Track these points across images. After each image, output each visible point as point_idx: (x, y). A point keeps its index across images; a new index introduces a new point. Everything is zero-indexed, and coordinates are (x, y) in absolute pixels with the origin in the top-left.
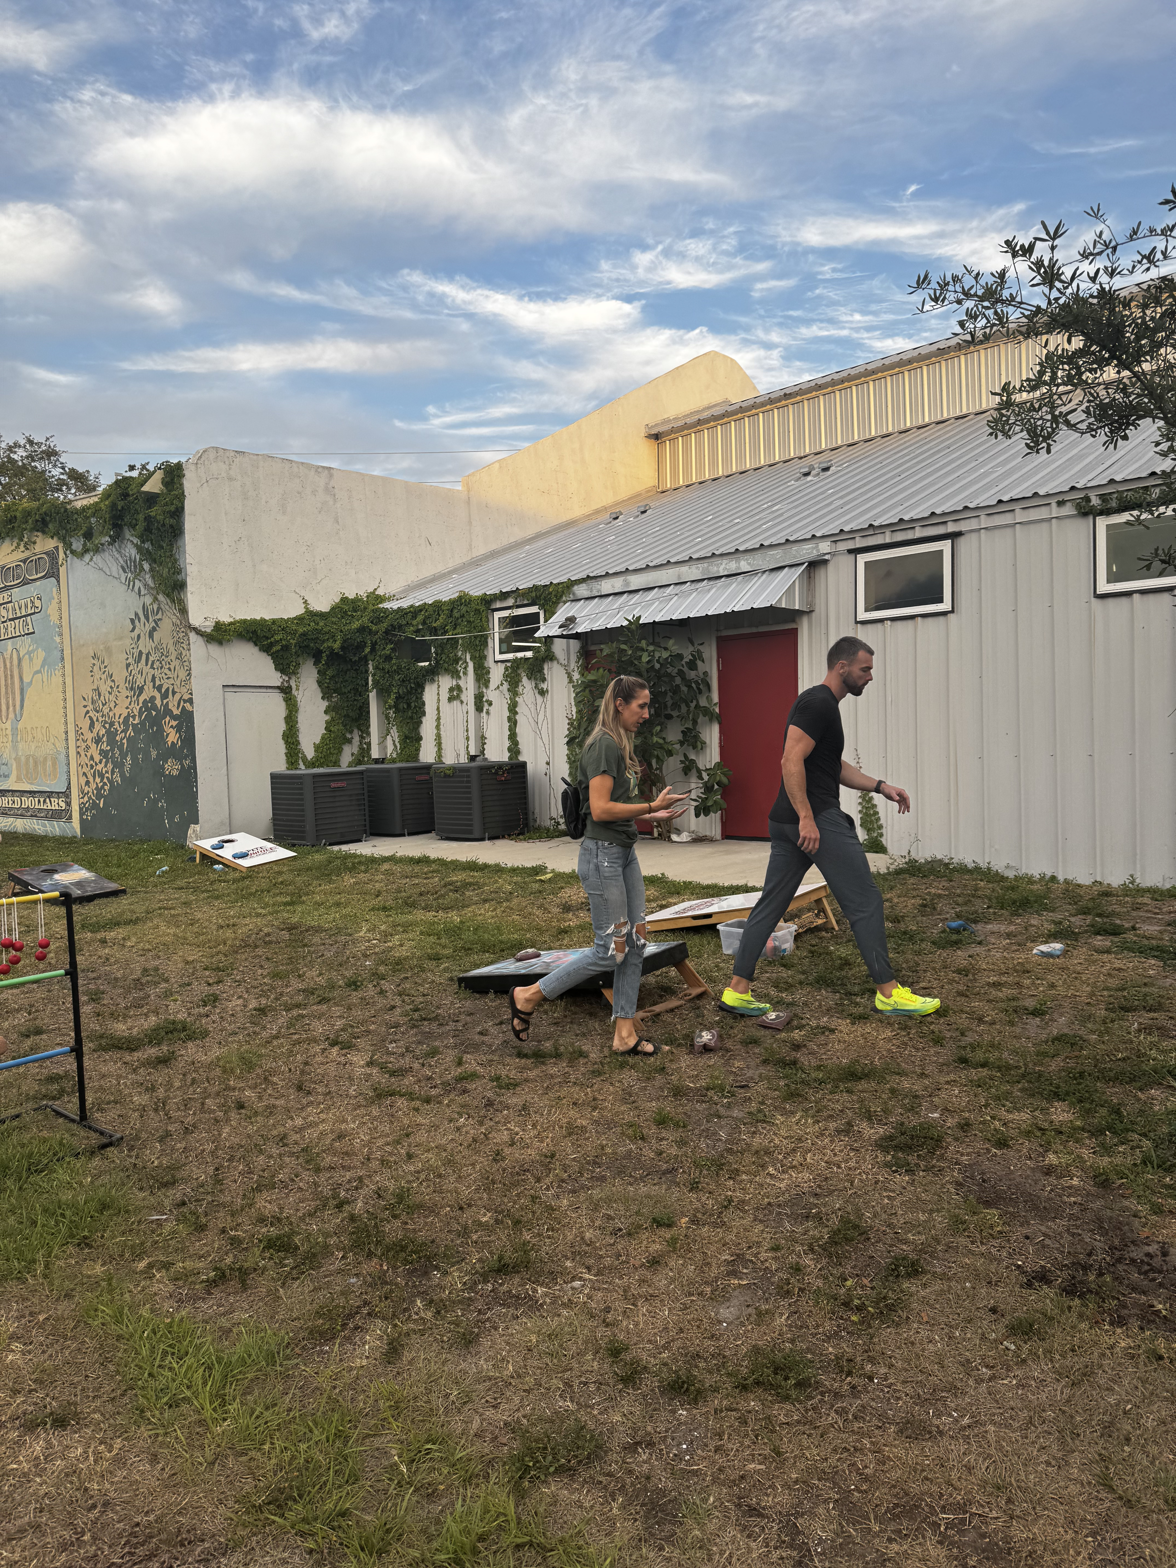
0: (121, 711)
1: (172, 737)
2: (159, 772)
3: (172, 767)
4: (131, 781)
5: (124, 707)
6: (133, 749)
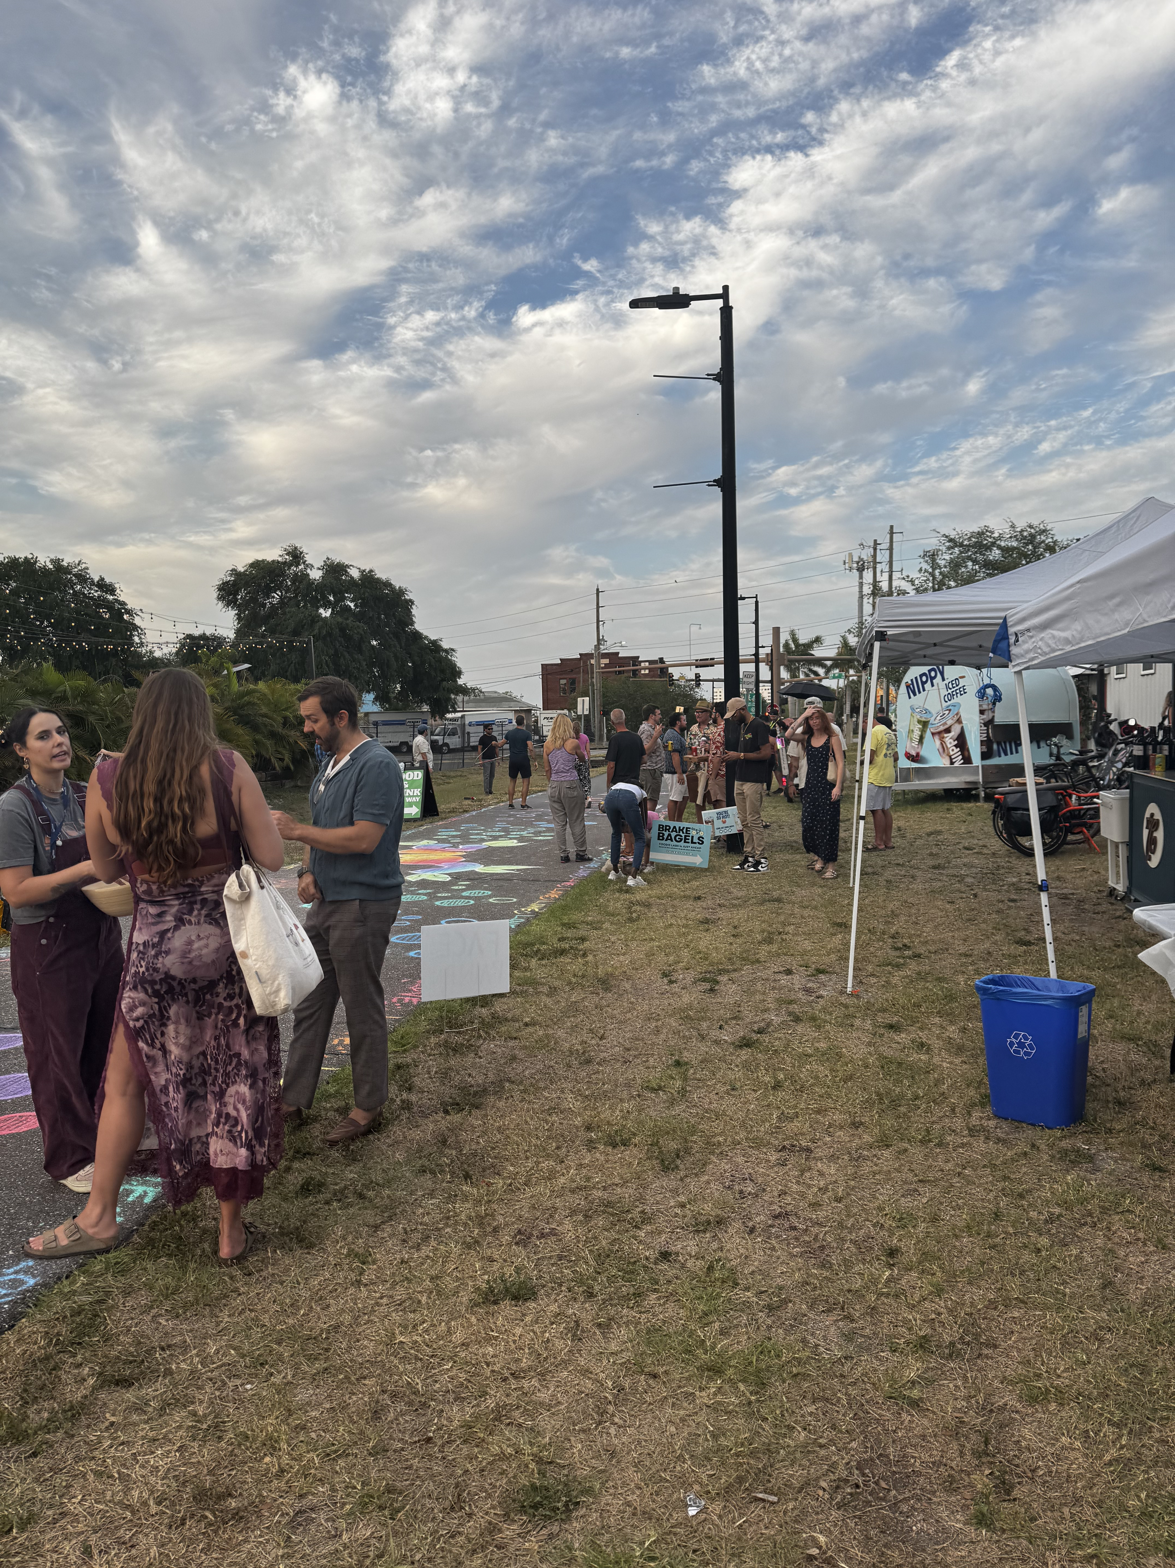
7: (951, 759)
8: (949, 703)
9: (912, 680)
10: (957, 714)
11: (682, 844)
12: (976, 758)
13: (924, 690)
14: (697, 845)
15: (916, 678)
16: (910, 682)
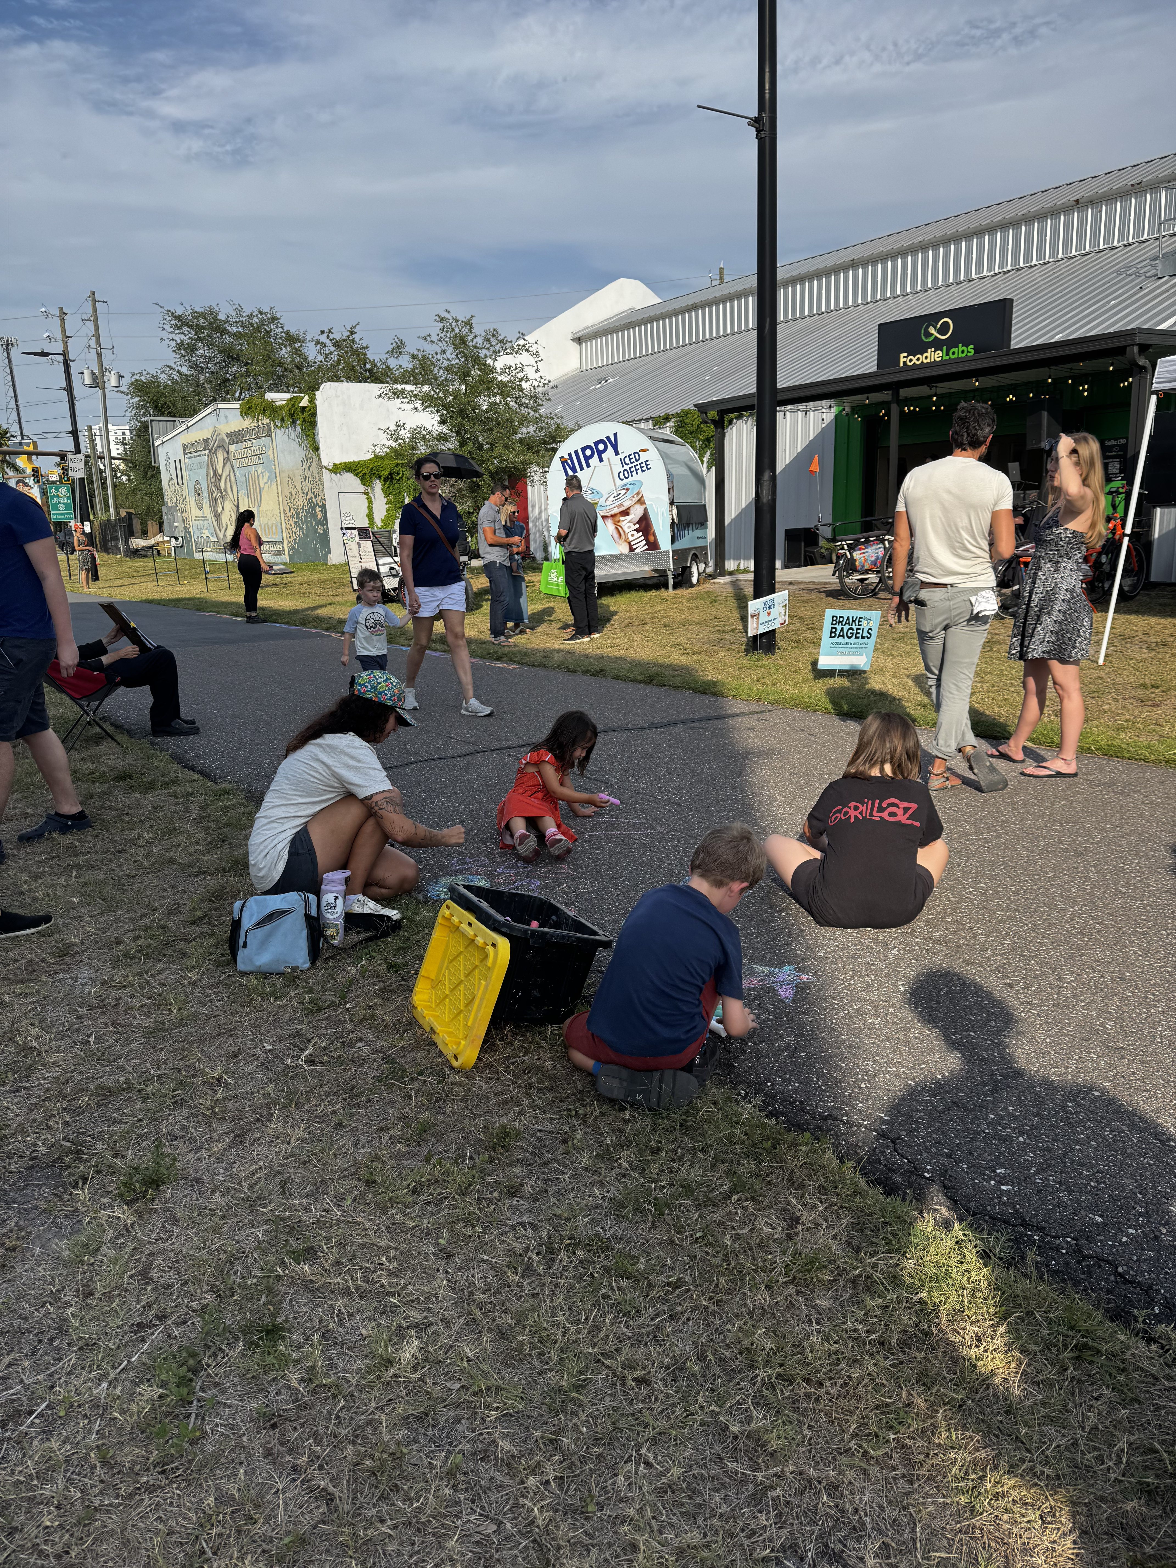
0: (300, 503)
1: (320, 516)
2: (316, 531)
3: (320, 529)
4: (306, 536)
5: (301, 502)
6: (306, 520)
7: (630, 546)
8: (626, 481)
9: (570, 455)
10: (638, 494)
11: (853, 640)
12: (665, 543)
13: (588, 466)
14: (866, 640)
15: (576, 452)
16: (567, 456)
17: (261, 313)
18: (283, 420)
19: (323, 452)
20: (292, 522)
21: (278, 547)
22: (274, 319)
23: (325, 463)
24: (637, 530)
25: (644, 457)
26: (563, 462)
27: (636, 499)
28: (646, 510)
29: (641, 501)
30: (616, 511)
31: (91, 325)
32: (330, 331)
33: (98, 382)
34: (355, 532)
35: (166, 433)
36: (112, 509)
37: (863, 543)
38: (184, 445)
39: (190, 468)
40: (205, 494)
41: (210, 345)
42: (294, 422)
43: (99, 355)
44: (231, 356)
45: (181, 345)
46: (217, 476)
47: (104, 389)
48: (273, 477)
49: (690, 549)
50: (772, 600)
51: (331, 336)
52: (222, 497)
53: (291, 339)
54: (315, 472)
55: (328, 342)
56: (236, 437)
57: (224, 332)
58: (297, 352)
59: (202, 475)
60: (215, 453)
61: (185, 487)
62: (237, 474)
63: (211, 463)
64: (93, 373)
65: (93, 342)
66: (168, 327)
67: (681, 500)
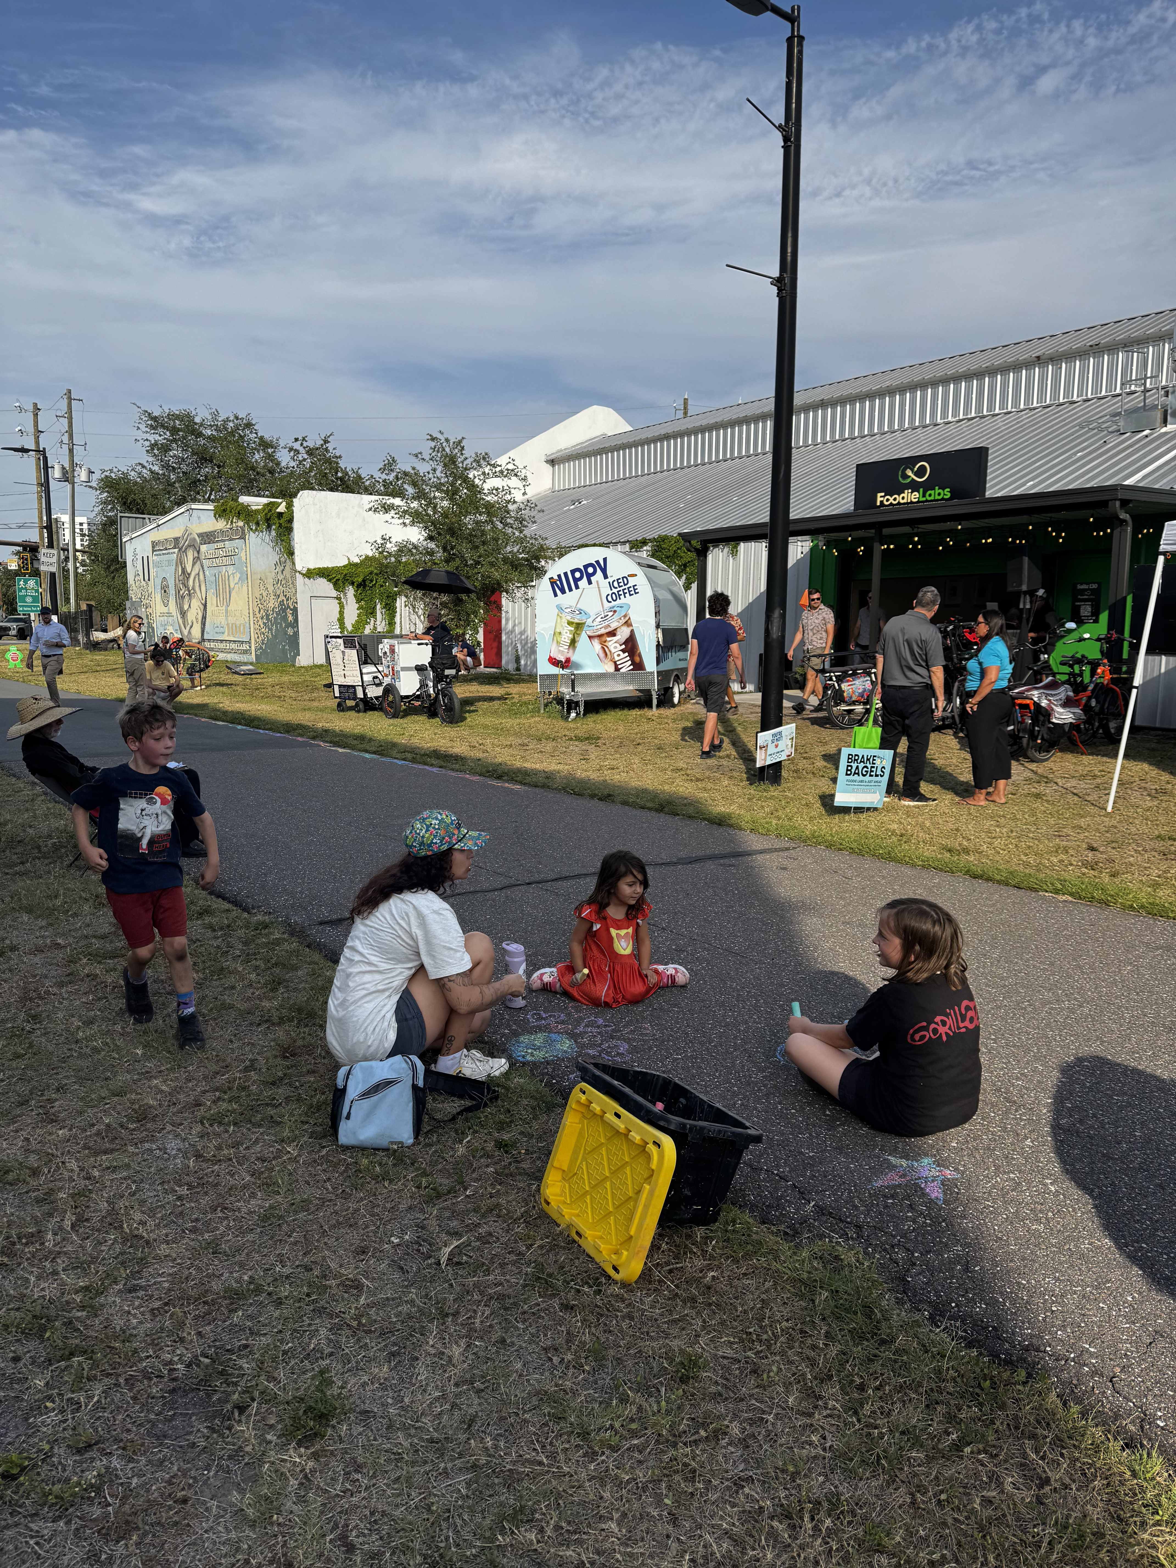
1: (290, 618)
2: (286, 633)
3: (290, 631)
4: (275, 637)
5: (272, 603)
6: (276, 623)
7: (616, 665)
8: (613, 603)
9: (559, 576)
10: (625, 616)
11: (867, 778)
12: (650, 664)
13: (577, 587)
14: (879, 778)
15: (566, 574)
16: (556, 578)
17: (237, 418)
18: (258, 524)
19: (297, 558)
20: (261, 623)
21: (245, 647)
22: (249, 425)
23: (299, 567)
24: (623, 651)
25: (632, 581)
26: (553, 582)
27: (623, 621)
28: (632, 631)
29: (628, 623)
30: (603, 631)
31: (65, 422)
32: (304, 439)
33: (68, 477)
34: (341, 641)
35: (135, 529)
36: (72, 601)
37: (851, 675)
38: (153, 542)
39: (158, 565)
40: (172, 591)
41: (185, 447)
42: (269, 527)
43: (71, 451)
44: (204, 458)
45: (153, 446)
46: (186, 574)
47: (73, 484)
48: (244, 578)
49: (672, 670)
50: (780, 733)
51: (305, 444)
52: (189, 595)
53: (264, 444)
54: (288, 576)
55: (301, 449)
56: (208, 537)
57: (200, 435)
58: (270, 457)
59: (170, 573)
60: (185, 551)
61: (151, 583)
62: (207, 573)
63: (180, 562)
64: (63, 468)
65: (66, 439)
66: (143, 427)
67: (666, 624)
